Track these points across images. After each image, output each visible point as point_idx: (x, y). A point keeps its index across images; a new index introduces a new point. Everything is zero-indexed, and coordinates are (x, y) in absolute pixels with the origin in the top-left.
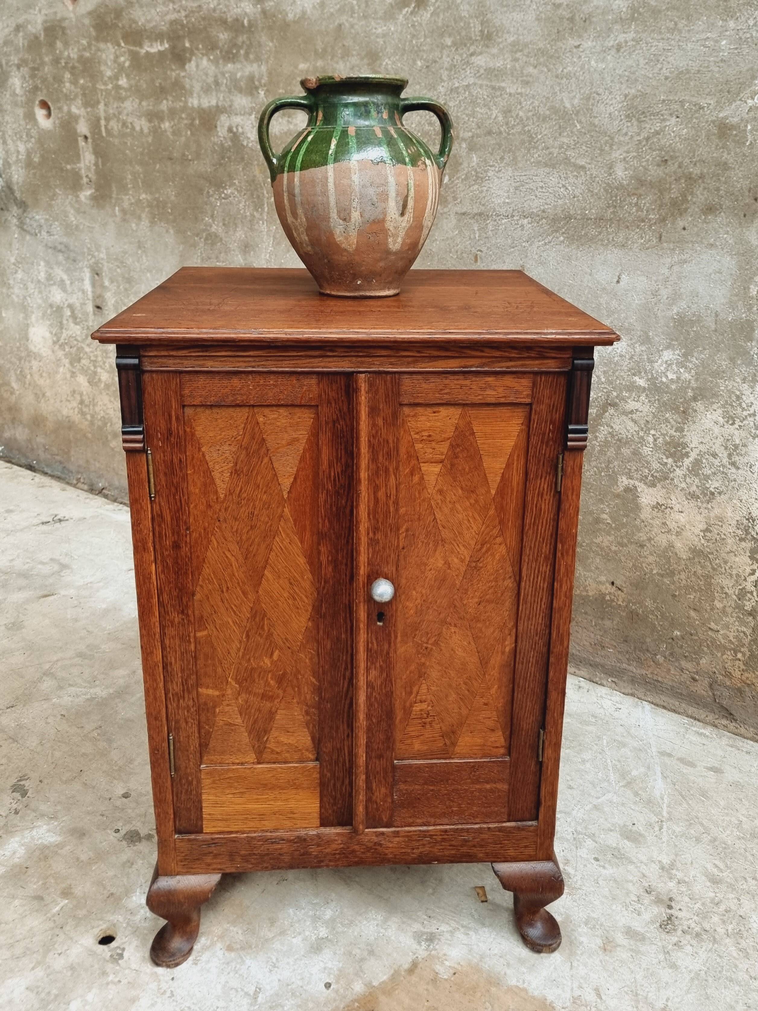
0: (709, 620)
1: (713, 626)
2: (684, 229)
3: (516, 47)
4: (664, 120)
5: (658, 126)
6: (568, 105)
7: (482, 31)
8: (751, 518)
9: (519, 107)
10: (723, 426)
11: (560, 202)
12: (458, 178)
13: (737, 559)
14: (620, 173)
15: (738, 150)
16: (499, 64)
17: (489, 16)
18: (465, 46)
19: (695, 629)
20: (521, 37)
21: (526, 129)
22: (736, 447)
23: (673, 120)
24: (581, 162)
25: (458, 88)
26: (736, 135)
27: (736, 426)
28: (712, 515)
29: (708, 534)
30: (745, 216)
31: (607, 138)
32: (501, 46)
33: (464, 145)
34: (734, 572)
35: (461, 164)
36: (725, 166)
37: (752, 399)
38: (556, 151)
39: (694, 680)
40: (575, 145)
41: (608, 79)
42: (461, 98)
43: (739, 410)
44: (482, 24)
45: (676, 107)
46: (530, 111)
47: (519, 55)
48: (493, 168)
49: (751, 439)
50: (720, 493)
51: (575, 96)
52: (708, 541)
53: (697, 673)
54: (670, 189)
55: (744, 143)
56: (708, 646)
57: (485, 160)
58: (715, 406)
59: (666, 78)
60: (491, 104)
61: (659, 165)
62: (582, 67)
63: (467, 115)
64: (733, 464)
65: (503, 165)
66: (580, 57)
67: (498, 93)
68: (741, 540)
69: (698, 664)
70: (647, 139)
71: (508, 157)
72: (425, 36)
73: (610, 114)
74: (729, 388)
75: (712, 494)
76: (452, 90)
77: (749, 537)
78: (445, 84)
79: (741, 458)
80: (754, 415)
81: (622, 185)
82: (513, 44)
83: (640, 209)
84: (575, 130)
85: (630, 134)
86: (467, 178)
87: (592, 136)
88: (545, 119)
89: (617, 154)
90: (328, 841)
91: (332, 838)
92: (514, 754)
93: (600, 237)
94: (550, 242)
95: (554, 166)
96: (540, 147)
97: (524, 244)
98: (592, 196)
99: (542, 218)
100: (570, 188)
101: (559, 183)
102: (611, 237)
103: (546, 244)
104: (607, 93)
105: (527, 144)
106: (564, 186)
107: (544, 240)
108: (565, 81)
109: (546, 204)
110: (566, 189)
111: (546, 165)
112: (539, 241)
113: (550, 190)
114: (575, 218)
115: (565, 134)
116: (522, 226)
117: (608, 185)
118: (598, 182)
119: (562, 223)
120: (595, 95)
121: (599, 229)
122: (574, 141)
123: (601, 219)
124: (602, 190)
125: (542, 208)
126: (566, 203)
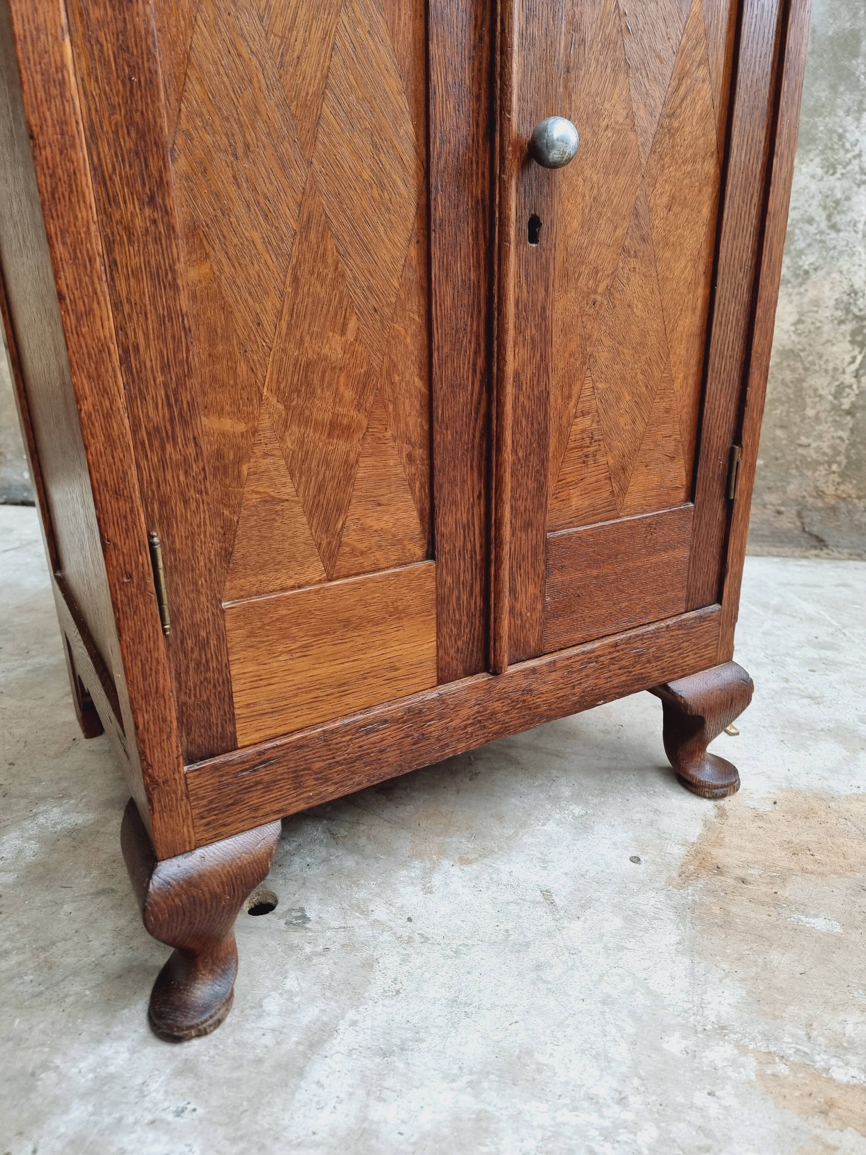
0: (798, 435)
1: (804, 440)
8: (853, 292)
10: (821, 179)
13: (835, 349)
19: (782, 451)
22: (837, 203)
27: (838, 175)
28: (806, 300)
29: (800, 326)
34: (830, 366)
37: (857, 135)
39: (779, 513)
43: (842, 152)
49: (855, 188)
50: (816, 270)
52: (800, 335)
53: (783, 504)
56: (797, 468)
58: (811, 155)
64: (834, 227)
68: (841, 322)
69: (785, 492)
74: (830, 126)
75: (806, 272)
77: (850, 316)
79: (843, 216)
80: (860, 155)
90: (456, 706)
91: (462, 697)
92: (698, 497)
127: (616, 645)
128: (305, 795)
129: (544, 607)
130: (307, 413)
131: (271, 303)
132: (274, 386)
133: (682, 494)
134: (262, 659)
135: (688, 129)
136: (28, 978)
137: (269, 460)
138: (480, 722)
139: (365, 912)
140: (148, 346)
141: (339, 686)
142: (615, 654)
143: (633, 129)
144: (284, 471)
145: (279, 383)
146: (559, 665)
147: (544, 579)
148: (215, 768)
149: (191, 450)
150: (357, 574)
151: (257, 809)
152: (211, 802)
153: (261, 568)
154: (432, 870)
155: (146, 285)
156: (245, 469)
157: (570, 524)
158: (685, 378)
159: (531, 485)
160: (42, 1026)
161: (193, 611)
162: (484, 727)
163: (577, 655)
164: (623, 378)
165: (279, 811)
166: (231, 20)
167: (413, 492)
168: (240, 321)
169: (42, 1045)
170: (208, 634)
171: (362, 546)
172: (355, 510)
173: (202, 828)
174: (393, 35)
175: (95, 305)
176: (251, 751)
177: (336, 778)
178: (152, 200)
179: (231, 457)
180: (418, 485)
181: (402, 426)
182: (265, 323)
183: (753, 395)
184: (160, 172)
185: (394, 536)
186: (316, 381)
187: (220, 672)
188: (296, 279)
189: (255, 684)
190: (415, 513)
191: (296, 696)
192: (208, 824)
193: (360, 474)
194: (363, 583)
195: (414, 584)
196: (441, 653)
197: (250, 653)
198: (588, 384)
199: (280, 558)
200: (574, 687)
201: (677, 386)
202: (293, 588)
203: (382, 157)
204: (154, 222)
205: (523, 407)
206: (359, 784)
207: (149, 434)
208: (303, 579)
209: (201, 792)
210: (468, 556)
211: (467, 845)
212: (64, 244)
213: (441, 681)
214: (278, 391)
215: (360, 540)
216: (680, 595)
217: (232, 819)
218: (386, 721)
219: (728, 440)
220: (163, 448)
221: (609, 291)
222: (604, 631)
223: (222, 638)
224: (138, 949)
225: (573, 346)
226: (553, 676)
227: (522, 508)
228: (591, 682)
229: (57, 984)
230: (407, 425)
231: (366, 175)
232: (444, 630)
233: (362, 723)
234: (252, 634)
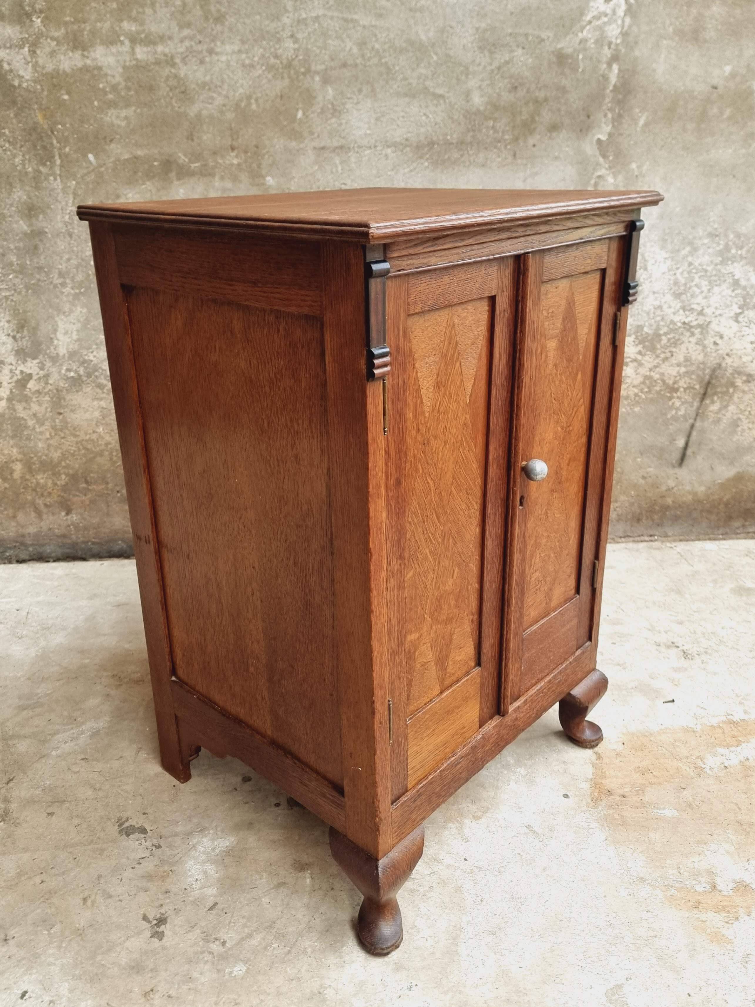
2: (534, 146)
4: (512, 51)
5: (507, 57)
6: (423, 37)
9: (374, 39)
11: (423, 130)
12: (313, 112)
14: (477, 100)
15: (573, 76)
21: (383, 61)
23: (520, 51)
24: (440, 91)
25: (305, 19)
26: (571, 63)
30: (581, 131)
33: (317, 78)
35: (315, 98)
36: (563, 90)
38: (414, 82)
40: (433, 75)
41: (460, 13)
42: (310, 30)
45: (521, 39)
46: (385, 43)
48: (351, 101)
51: (429, 29)
54: (521, 112)
55: (577, 70)
57: (342, 93)
59: (512, 13)
60: (344, 36)
61: (510, 92)
63: (319, 47)
65: (361, 97)
67: (351, 25)
70: (499, 68)
71: (366, 89)
73: (464, 46)
76: (299, 21)
78: (291, 15)
81: (478, 110)
83: (496, 131)
84: (432, 61)
85: (483, 64)
86: (323, 111)
87: (448, 67)
88: (402, 51)
89: (473, 83)
90: (489, 738)
91: (491, 733)
92: (581, 591)
93: (462, 159)
94: (415, 169)
95: (413, 96)
96: (399, 79)
97: (389, 173)
98: (453, 122)
99: (406, 146)
100: (431, 116)
101: (420, 112)
102: (472, 159)
103: (411, 171)
104: (460, 26)
105: (385, 76)
106: (425, 114)
107: (409, 167)
108: (418, 14)
109: (409, 132)
110: (428, 117)
111: (406, 95)
112: (404, 169)
113: (412, 119)
114: (438, 144)
115: (422, 65)
116: (386, 156)
117: (467, 111)
118: (457, 109)
119: (426, 149)
120: (449, 28)
121: (461, 153)
122: (432, 71)
123: (462, 143)
124: (461, 116)
125: (405, 136)
126: (428, 131)
129: (521, 673)
131: (431, 577)
133: (574, 593)
135: (575, 428)
136: (276, 945)
137: (425, 646)
139: (440, 862)
141: (444, 745)
144: (429, 648)
145: (430, 609)
147: (521, 658)
148: (402, 805)
149: (403, 655)
150: (451, 686)
151: (414, 821)
152: (399, 823)
153: (419, 697)
154: (461, 827)
156: (417, 654)
157: (530, 626)
159: (518, 615)
160: (304, 968)
161: (398, 729)
164: (551, 548)
165: (422, 819)
169: (313, 977)
170: (402, 739)
171: (454, 671)
172: (452, 655)
173: (395, 838)
176: (414, 791)
177: (443, 794)
179: (413, 651)
180: (474, 632)
181: (470, 608)
185: (465, 661)
187: (404, 755)
189: (415, 757)
190: (473, 647)
191: (429, 756)
192: (397, 835)
193: (455, 637)
194: (455, 690)
195: (473, 683)
196: (481, 712)
197: (415, 742)
198: (538, 556)
199: (425, 690)
202: (429, 702)
208: (432, 697)
209: (396, 819)
210: (493, 660)
211: (473, 808)
213: (481, 727)
214: (430, 613)
215: (453, 668)
216: (573, 642)
217: (405, 829)
218: (462, 758)
223: (406, 738)
224: (326, 913)
225: (532, 542)
226: (526, 707)
228: (540, 705)
229: (295, 944)
231: (464, 507)
232: (483, 700)
234: (416, 732)
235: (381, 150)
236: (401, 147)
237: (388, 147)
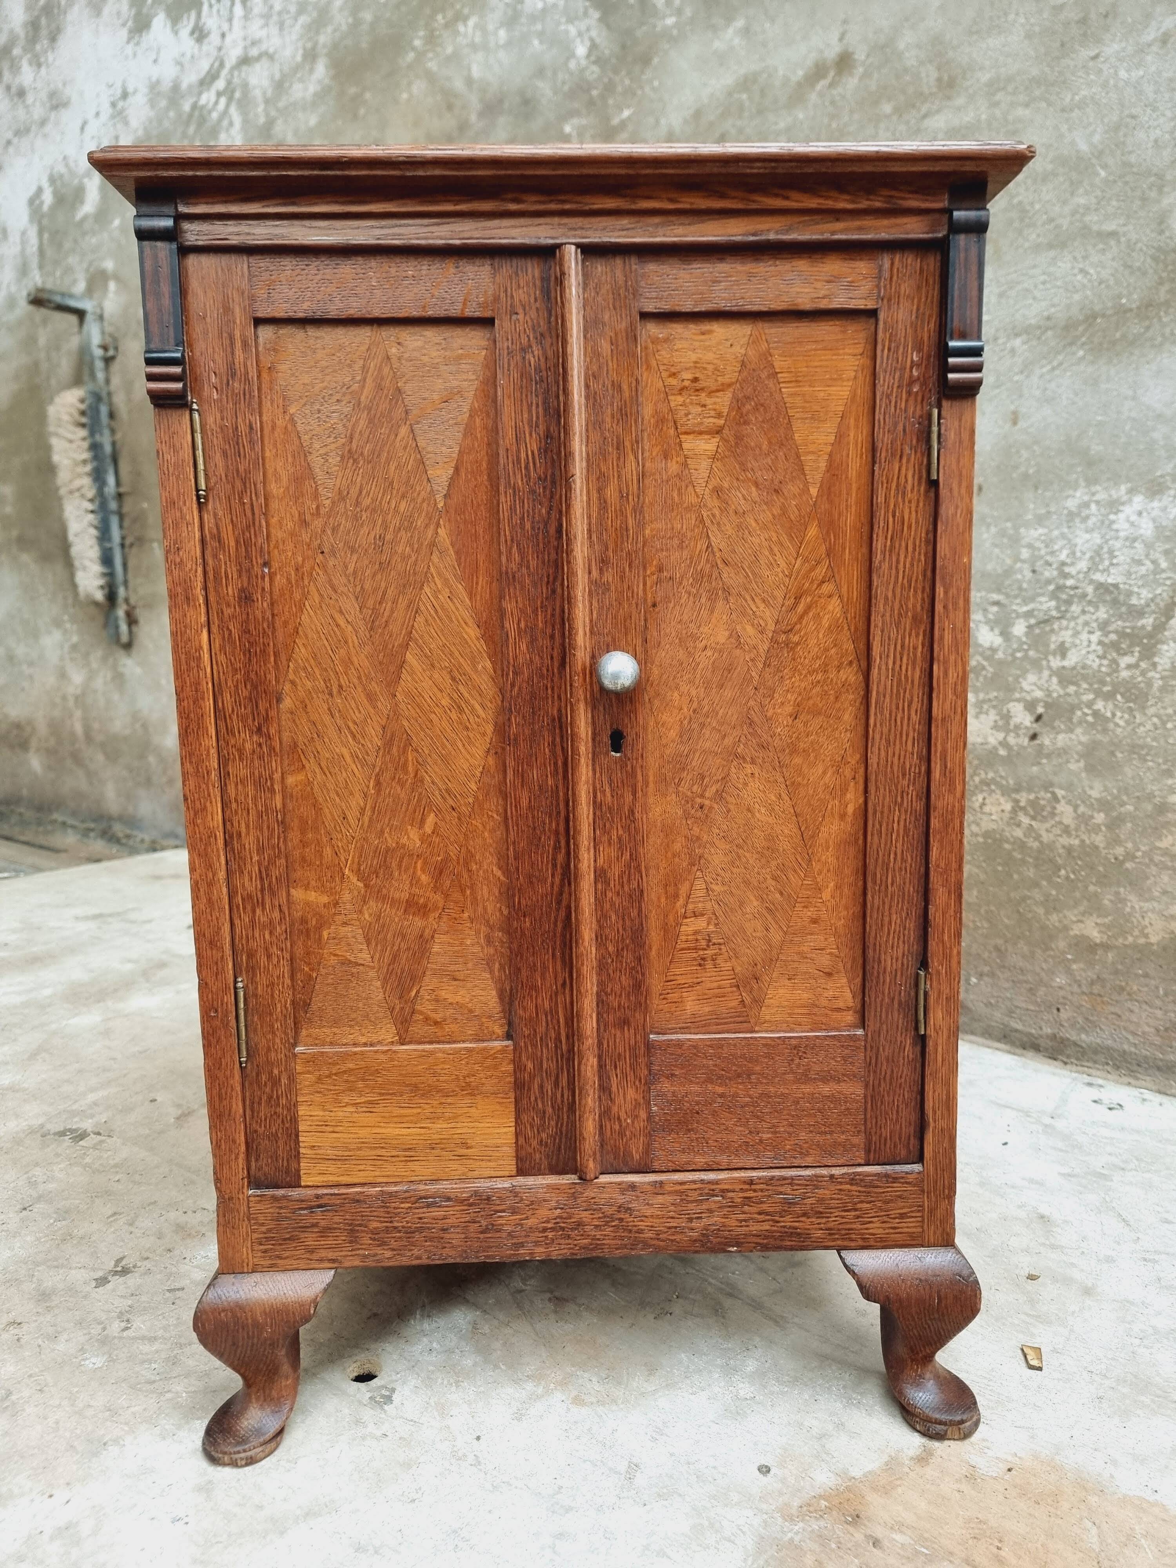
3: (994, 86)
6: (1083, 147)
7: (939, 80)
16: (968, 117)
17: (951, 54)
18: (914, 106)
20: (1003, 70)
21: (1015, 201)
24: (1110, 227)
31: (1152, 179)
32: (971, 91)
38: (1065, 223)
40: (1098, 203)
41: (1149, 89)
44: (939, 69)
47: (999, 96)
51: (1095, 131)
62: (1105, 85)
66: (1100, 71)
72: (851, 112)
73: (1156, 141)
82: (990, 84)
84: (1097, 181)
87: (1126, 183)
90: (532, 1203)
91: (539, 1196)
92: (871, 1023)
93: (1149, 334)
94: (1061, 364)
95: (1063, 245)
96: (1039, 223)
97: (1016, 378)
98: (1132, 273)
99: (1048, 329)
100: (1092, 271)
101: (1073, 268)
102: (1167, 331)
103: (1053, 369)
104: (1149, 111)
105: (1016, 224)
106: (1082, 271)
107: (1050, 363)
108: (1076, 113)
109: (1053, 306)
110: (1087, 273)
111: (1050, 246)
112: (1042, 367)
113: (1059, 283)
114: (1103, 316)
115: (1081, 191)
116: (1013, 351)
117: (1159, 249)
118: (1141, 250)
119: (1081, 329)
120: (1128, 120)
121: (1147, 323)
122: (1096, 197)
123: (1149, 305)
124: (1149, 260)
125: (1046, 314)
126: (1086, 297)
127: (751, 1182)
128: (361, 1252)
129: (649, 1118)
130: (384, 891)
131: (357, 801)
132: (355, 866)
133: (850, 1017)
134: (328, 1107)
135: (812, 642)
136: (154, 1366)
137: (349, 928)
138: (563, 1229)
139: (444, 1415)
140: (248, 833)
141: (405, 1150)
142: (751, 1194)
143: (739, 646)
144: (361, 939)
145: (359, 864)
146: (668, 1188)
147: (648, 1084)
148: (275, 1198)
149: (276, 914)
150: (431, 1043)
151: (312, 1252)
152: (269, 1231)
153: (336, 1023)
155: (251, 790)
156: (325, 934)
157: (683, 1030)
158: (838, 887)
159: (626, 981)
160: (136, 1408)
161: (269, 1049)
162: (569, 1237)
163: (694, 1182)
164: (747, 883)
165: (333, 1261)
166: (332, 602)
167: (491, 972)
168: (328, 815)
169: (127, 1424)
170: (280, 1072)
171: (438, 1017)
172: (429, 982)
173: (260, 1254)
174: (471, 596)
175: (208, 804)
176: (310, 1192)
177: (394, 1244)
178: (259, 729)
179: (314, 923)
180: (497, 966)
181: (480, 909)
182: (350, 817)
183: (939, 914)
184: (267, 711)
185: (471, 1011)
186: (394, 865)
187: (289, 1110)
188: (378, 783)
189: (320, 1129)
190: (494, 993)
191: (360, 1149)
192: (265, 1251)
193: (436, 948)
194: (432, 1053)
195: (489, 1062)
196: (521, 1141)
197: (317, 1098)
198: (699, 885)
199: (353, 1016)
200: (690, 1220)
201: (826, 895)
202: (365, 1045)
203: (461, 688)
204: (260, 745)
205: (612, 904)
206: (419, 1258)
207: (243, 899)
208: (374, 1038)
209: (261, 1218)
210: (551, 1045)
211: (594, 1386)
212: (191, 762)
213: (521, 1172)
214: (358, 872)
215: (434, 1011)
216: (855, 1140)
217: (287, 1254)
218: (449, 1199)
219: (911, 963)
220: (254, 912)
221: (719, 796)
222: (737, 1162)
223: (292, 1079)
225: (677, 847)
226: (660, 1199)
227: (616, 1004)
228: (716, 1219)
229: (169, 1379)
230: (485, 909)
231: (445, 702)
232: (525, 1117)
233: (423, 1194)
234: (319, 1080)
235: (1005, 343)
236: (1038, 332)
237: (1017, 335)
